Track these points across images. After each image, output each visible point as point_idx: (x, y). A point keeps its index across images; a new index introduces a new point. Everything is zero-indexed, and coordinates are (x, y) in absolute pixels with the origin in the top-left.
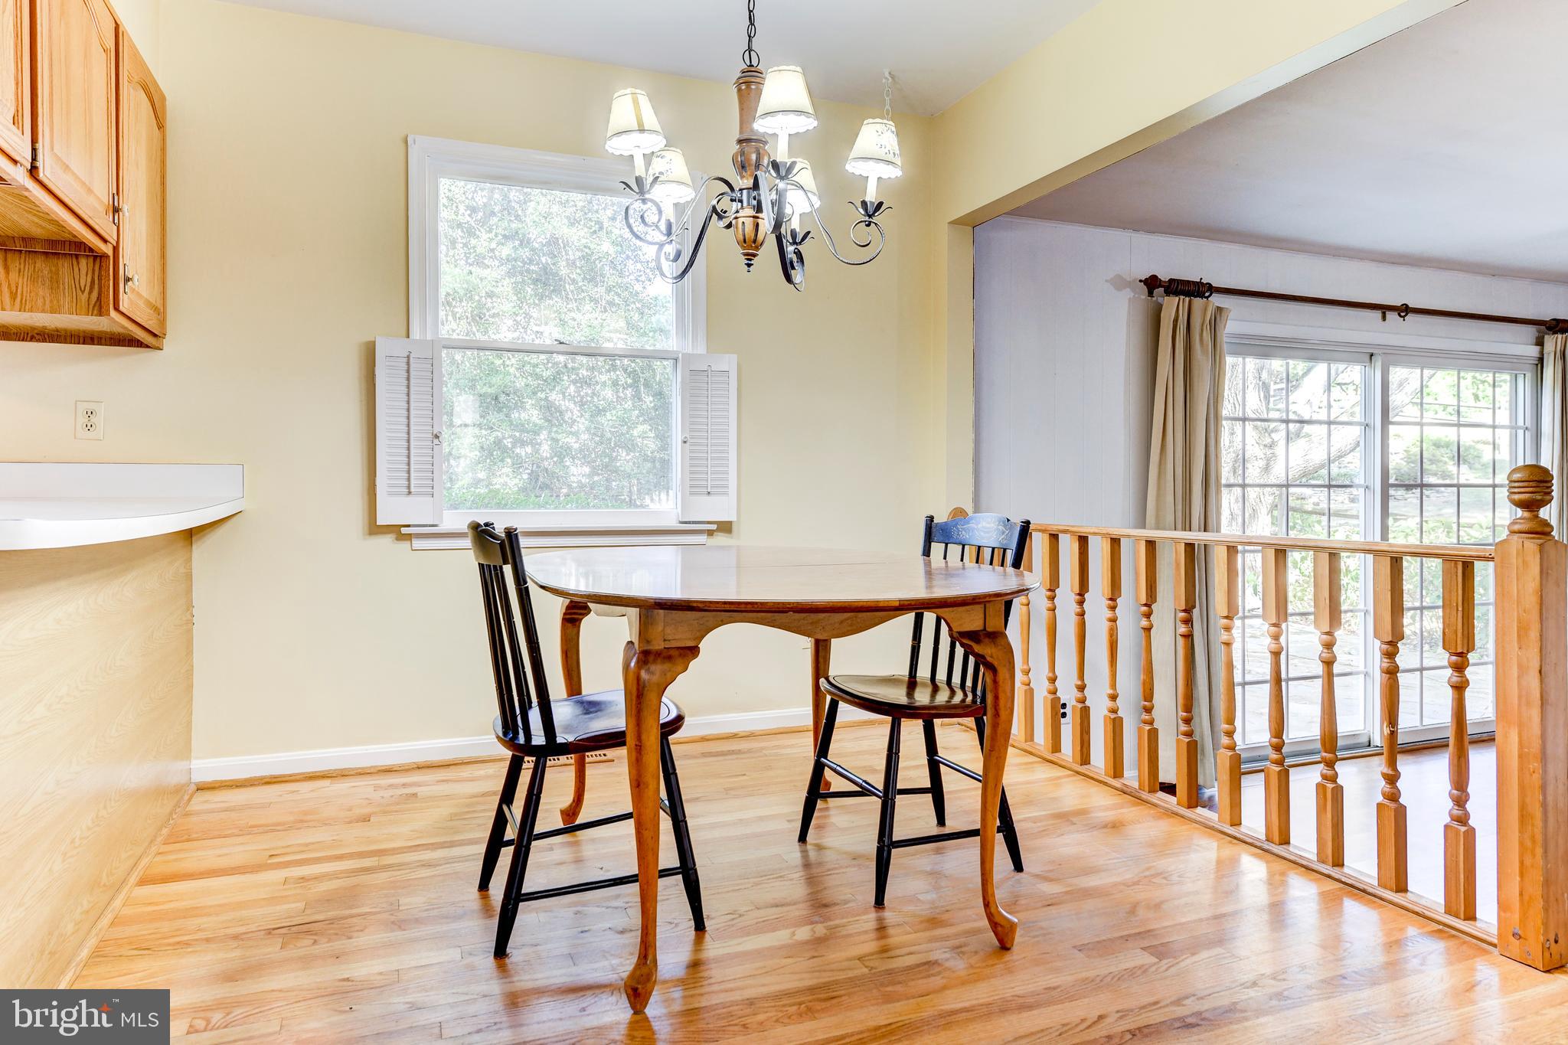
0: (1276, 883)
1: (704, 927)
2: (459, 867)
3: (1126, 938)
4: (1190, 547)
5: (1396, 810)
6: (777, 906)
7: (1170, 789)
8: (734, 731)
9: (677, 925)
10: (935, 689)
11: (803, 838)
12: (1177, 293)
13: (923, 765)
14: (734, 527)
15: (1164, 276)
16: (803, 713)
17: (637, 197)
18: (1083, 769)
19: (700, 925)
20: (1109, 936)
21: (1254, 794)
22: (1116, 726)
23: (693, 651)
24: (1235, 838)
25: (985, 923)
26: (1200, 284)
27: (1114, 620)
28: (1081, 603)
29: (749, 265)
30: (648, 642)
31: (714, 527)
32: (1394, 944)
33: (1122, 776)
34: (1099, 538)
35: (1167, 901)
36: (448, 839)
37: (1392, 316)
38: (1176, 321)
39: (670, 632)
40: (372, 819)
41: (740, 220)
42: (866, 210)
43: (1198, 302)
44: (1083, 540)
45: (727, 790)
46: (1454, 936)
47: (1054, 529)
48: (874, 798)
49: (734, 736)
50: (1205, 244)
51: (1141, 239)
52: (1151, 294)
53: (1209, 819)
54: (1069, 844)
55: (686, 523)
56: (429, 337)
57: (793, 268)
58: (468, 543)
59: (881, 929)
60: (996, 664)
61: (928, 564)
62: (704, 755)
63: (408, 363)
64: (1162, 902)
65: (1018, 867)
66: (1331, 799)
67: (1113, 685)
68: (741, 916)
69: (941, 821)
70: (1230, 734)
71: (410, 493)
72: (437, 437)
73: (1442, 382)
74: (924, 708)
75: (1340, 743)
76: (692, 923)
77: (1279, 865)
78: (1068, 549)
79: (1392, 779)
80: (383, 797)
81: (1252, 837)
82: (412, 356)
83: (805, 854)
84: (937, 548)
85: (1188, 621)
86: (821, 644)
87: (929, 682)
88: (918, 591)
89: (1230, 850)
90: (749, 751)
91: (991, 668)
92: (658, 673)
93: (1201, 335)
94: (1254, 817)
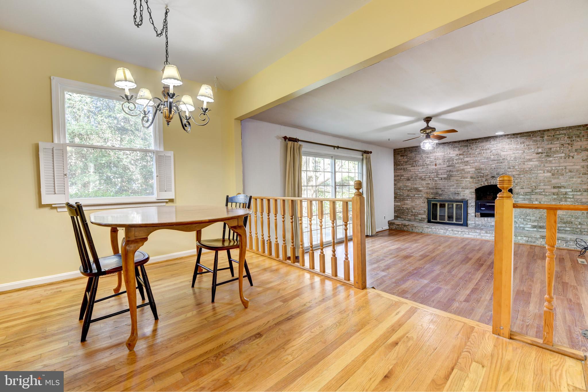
0: (312, 278)
1: (158, 318)
2: (73, 313)
3: (276, 299)
4: (292, 201)
5: (335, 258)
6: (182, 308)
7: (289, 258)
8: (176, 257)
9: (149, 319)
10: (230, 241)
11: (193, 286)
12: (291, 141)
13: (227, 262)
14: (174, 200)
15: (288, 137)
16: (195, 251)
17: (127, 101)
18: (270, 257)
19: (156, 318)
20: (272, 299)
21: (307, 258)
22: (277, 245)
23: (146, 239)
24: (303, 269)
25: (241, 302)
26: (296, 139)
27: (276, 220)
28: (269, 216)
29: (168, 124)
30: (129, 238)
31: (168, 201)
32: (335, 289)
33: (279, 257)
34: (272, 200)
35: (287, 288)
36: (71, 304)
37: (336, 148)
38: (291, 147)
39: (137, 234)
40: (41, 302)
41: (164, 111)
42: (203, 110)
43: (296, 143)
44: (269, 200)
45: (172, 275)
46: (346, 285)
47: (262, 198)
48: (211, 273)
49: (177, 259)
50: (297, 130)
51: (283, 127)
52: (285, 141)
53: (298, 265)
54: (265, 276)
55: (159, 200)
56: (61, 143)
57: (186, 126)
58: (66, 209)
59: (214, 309)
60: (241, 234)
61: (227, 208)
62: (166, 266)
63: (53, 151)
64: (286, 288)
65: (252, 285)
66: (322, 257)
67: (276, 235)
68: (170, 313)
69: (233, 275)
70: (302, 245)
71: (55, 193)
72: (66, 175)
73: (346, 163)
74: (227, 247)
75: (324, 244)
76: (154, 318)
77: (312, 274)
78: (265, 202)
79: (334, 251)
80: (47, 294)
81: (307, 268)
82: (54, 149)
83: (194, 291)
84: (230, 204)
85: (292, 219)
86: (198, 232)
87: (228, 240)
88: (225, 215)
89: (301, 272)
90: (181, 263)
91: (240, 236)
92: (133, 247)
93: (296, 151)
94: (307, 264)
